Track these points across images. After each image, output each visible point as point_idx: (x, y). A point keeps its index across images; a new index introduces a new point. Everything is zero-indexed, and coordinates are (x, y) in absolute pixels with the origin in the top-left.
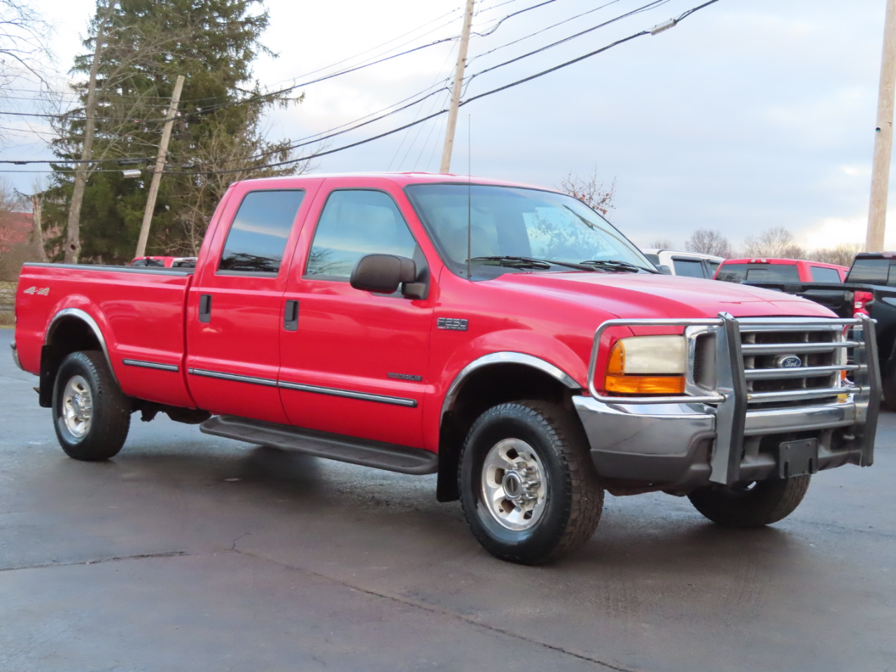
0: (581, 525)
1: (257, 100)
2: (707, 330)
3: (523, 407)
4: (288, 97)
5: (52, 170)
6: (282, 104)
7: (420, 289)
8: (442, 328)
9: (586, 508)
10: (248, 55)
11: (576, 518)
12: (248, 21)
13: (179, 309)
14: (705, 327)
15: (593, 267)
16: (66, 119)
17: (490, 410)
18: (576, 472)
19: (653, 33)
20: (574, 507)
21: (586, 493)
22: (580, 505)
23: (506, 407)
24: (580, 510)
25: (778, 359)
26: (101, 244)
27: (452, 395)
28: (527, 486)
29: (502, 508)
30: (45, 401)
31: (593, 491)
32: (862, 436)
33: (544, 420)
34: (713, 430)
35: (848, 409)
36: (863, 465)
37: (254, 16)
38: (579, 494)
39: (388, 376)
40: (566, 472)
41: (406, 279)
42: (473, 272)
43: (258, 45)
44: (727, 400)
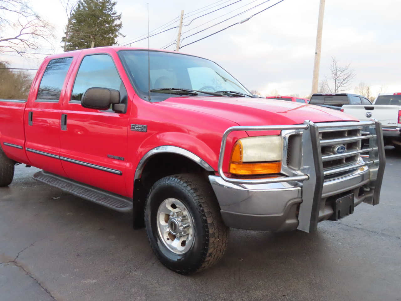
0: (215, 255)
2: (295, 132)
3: (179, 180)
7: (122, 107)
8: (133, 130)
9: (218, 245)
11: (212, 252)
12: (116, 25)
14: (294, 130)
15: (222, 94)
18: (212, 224)
19: (241, 23)
20: (211, 245)
21: (218, 236)
22: (214, 244)
23: (169, 179)
24: (214, 247)
25: (334, 148)
28: (183, 227)
29: (169, 237)
31: (222, 234)
32: (374, 187)
33: (191, 189)
34: (300, 198)
35: (366, 174)
36: (374, 204)
37: (118, 24)
38: (214, 237)
39: (107, 156)
40: (205, 224)
41: (114, 102)
42: (151, 97)
43: (119, 33)
44: (310, 178)
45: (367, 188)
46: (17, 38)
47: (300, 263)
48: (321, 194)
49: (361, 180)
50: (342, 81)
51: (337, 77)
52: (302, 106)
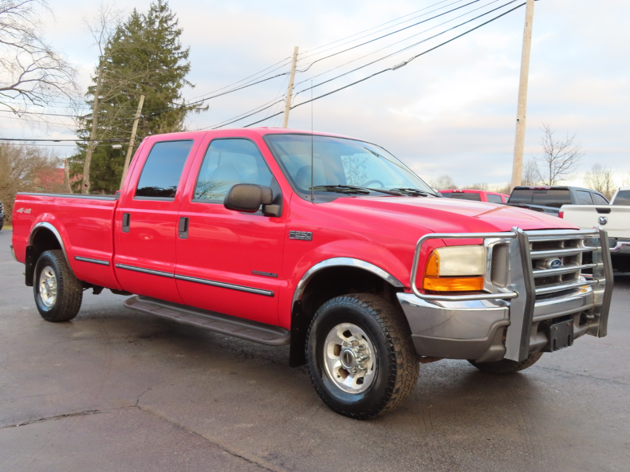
0: (402, 392)
1: (183, 109)
2: (500, 241)
3: (356, 300)
4: (200, 107)
5: (76, 145)
6: (197, 111)
7: (274, 209)
8: (292, 238)
9: (407, 380)
10: (179, 86)
11: (399, 388)
12: (179, 68)
13: (110, 222)
14: (498, 239)
15: (400, 193)
16: (84, 119)
17: (331, 301)
18: (400, 353)
19: (394, 69)
20: (398, 378)
21: (407, 368)
22: (402, 377)
23: (343, 299)
24: (402, 380)
25: (547, 261)
26: (102, 184)
27: (301, 288)
28: (359, 360)
29: (339, 374)
30: (29, 282)
31: (411, 366)
32: (599, 315)
33: (373, 310)
34: (507, 320)
35: (588, 296)
36: (600, 336)
37: (182, 65)
38: (402, 369)
39: (252, 272)
40: (392, 352)
41: (265, 202)
42: (315, 196)
43: (184, 81)
44: (519, 295)
45: (590, 315)
46: (14, 88)
47: (506, 410)
48: (532, 316)
49: (582, 303)
50: (562, 164)
51: (553, 158)
52: (499, 209)
